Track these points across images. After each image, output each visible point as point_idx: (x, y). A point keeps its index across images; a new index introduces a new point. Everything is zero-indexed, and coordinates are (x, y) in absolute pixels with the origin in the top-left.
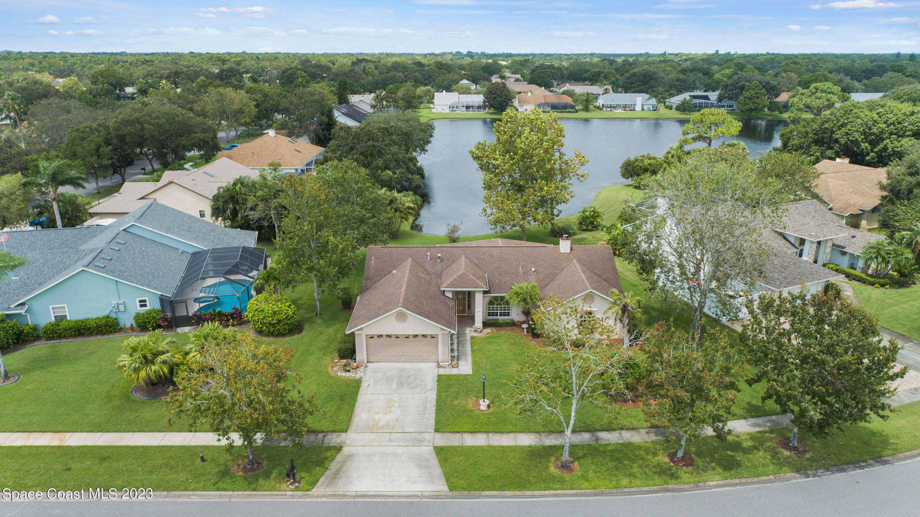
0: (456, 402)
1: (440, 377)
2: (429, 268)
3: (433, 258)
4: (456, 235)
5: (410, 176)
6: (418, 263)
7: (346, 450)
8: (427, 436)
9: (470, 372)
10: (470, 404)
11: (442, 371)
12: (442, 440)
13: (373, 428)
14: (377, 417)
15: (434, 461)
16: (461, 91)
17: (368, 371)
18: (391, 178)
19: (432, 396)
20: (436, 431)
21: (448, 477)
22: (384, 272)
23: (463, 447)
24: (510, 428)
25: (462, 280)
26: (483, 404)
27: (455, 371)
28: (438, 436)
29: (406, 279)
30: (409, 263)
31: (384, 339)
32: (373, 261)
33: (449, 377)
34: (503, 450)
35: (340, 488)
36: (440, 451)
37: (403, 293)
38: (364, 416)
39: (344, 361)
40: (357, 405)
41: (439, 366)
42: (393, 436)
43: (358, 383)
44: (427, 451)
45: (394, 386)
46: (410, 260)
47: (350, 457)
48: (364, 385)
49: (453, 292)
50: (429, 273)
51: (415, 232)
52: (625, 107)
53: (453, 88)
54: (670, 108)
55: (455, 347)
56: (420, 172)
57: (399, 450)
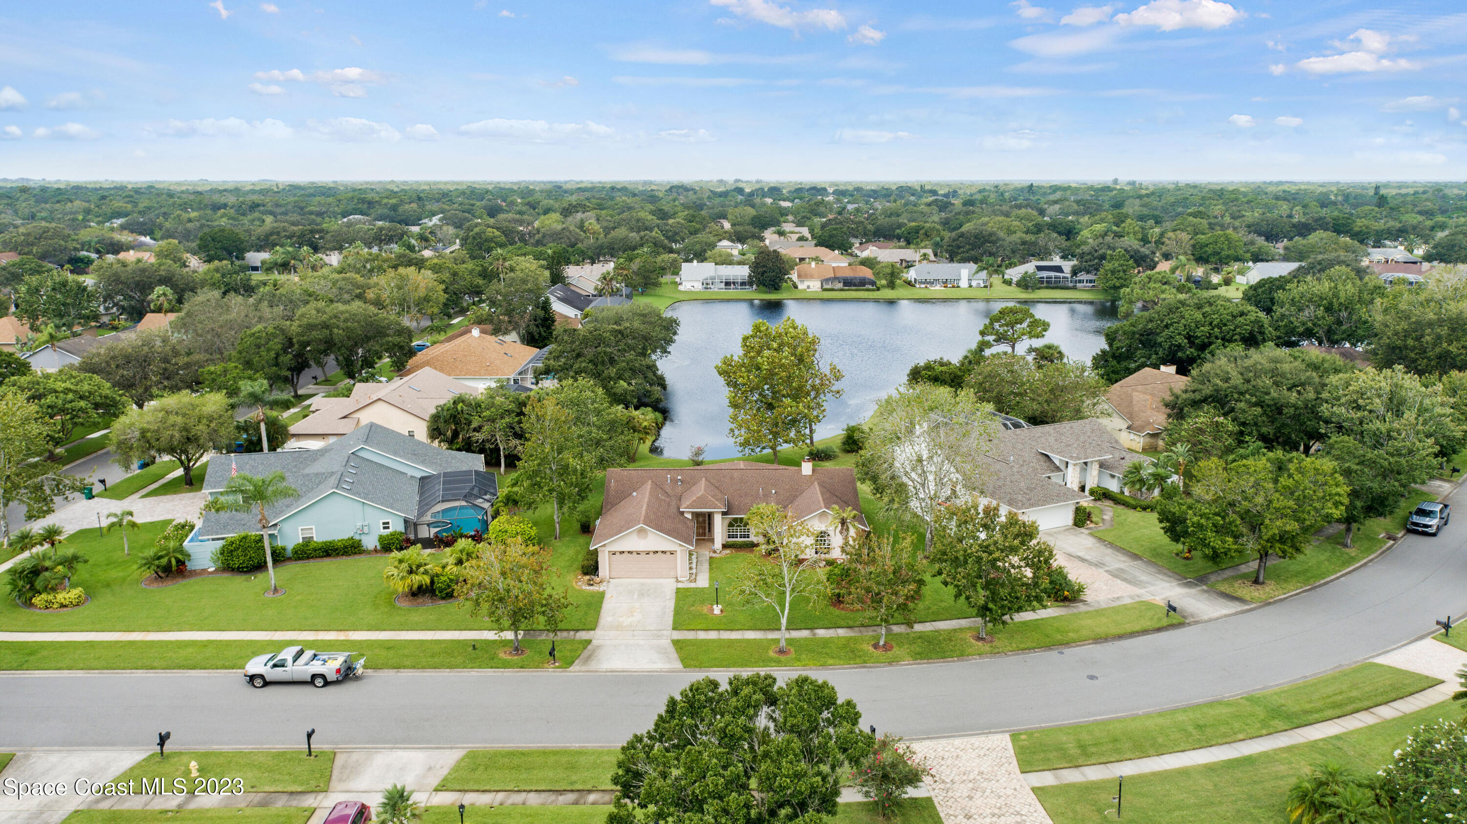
0: (692, 608)
1: (678, 591)
2: (669, 491)
3: (674, 481)
4: (700, 458)
5: (648, 387)
6: (658, 486)
7: (594, 642)
8: (665, 632)
9: (707, 585)
10: (705, 610)
11: (680, 585)
12: (678, 635)
13: (618, 627)
14: (621, 620)
15: (672, 649)
16: (718, 259)
17: (611, 585)
18: (626, 391)
19: (671, 604)
20: (674, 629)
21: (682, 660)
22: (623, 495)
23: (696, 640)
24: (740, 627)
25: (701, 502)
26: (717, 610)
27: (693, 585)
28: (675, 632)
29: (646, 500)
30: (649, 485)
31: (626, 555)
32: (612, 484)
33: (687, 590)
34: (731, 642)
35: (593, 665)
36: (676, 643)
37: (643, 512)
38: (609, 619)
39: (588, 577)
40: (603, 611)
41: (678, 581)
42: (636, 633)
43: (602, 595)
44: (666, 643)
45: (636, 596)
46: (650, 482)
47: (598, 647)
48: (607, 596)
49: (693, 513)
50: (668, 496)
51: (654, 456)
52: (945, 283)
53: (707, 255)
54: (1008, 283)
55: (694, 566)
56: (661, 382)
57: (642, 642)
